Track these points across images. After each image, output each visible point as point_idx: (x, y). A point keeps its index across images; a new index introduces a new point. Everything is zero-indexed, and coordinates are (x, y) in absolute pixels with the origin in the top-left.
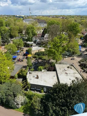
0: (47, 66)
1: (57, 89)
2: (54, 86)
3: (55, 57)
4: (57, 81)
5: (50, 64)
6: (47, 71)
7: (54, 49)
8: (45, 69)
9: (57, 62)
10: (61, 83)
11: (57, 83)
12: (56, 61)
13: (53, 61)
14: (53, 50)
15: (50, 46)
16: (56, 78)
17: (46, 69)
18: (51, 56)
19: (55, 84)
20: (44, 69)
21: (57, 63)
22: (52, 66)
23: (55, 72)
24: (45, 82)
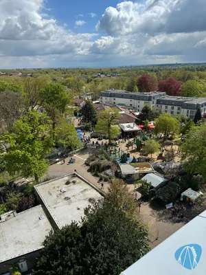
0: (14, 198)
1: (57, 247)
2: (45, 242)
3: (29, 169)
4: (50, 227)
5: (21, 191)
6: (15, 213)
7: (21, 149)
8: (10, 208)
9: (37, 179)
10: (60, 228)
11: (51, 231)
12: (34, 179)
13: (27, 180)
14: (20, 152)
15: (8, 145)
16: (45, 219)
17: (12, 209)
18: (18, 169)
19: (47, 237)
20: (5, 212)
21: (39, 183)
22: (27, 196)
23: (39, 208)
24: (19, 246)
